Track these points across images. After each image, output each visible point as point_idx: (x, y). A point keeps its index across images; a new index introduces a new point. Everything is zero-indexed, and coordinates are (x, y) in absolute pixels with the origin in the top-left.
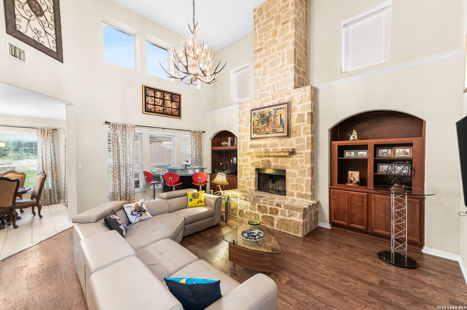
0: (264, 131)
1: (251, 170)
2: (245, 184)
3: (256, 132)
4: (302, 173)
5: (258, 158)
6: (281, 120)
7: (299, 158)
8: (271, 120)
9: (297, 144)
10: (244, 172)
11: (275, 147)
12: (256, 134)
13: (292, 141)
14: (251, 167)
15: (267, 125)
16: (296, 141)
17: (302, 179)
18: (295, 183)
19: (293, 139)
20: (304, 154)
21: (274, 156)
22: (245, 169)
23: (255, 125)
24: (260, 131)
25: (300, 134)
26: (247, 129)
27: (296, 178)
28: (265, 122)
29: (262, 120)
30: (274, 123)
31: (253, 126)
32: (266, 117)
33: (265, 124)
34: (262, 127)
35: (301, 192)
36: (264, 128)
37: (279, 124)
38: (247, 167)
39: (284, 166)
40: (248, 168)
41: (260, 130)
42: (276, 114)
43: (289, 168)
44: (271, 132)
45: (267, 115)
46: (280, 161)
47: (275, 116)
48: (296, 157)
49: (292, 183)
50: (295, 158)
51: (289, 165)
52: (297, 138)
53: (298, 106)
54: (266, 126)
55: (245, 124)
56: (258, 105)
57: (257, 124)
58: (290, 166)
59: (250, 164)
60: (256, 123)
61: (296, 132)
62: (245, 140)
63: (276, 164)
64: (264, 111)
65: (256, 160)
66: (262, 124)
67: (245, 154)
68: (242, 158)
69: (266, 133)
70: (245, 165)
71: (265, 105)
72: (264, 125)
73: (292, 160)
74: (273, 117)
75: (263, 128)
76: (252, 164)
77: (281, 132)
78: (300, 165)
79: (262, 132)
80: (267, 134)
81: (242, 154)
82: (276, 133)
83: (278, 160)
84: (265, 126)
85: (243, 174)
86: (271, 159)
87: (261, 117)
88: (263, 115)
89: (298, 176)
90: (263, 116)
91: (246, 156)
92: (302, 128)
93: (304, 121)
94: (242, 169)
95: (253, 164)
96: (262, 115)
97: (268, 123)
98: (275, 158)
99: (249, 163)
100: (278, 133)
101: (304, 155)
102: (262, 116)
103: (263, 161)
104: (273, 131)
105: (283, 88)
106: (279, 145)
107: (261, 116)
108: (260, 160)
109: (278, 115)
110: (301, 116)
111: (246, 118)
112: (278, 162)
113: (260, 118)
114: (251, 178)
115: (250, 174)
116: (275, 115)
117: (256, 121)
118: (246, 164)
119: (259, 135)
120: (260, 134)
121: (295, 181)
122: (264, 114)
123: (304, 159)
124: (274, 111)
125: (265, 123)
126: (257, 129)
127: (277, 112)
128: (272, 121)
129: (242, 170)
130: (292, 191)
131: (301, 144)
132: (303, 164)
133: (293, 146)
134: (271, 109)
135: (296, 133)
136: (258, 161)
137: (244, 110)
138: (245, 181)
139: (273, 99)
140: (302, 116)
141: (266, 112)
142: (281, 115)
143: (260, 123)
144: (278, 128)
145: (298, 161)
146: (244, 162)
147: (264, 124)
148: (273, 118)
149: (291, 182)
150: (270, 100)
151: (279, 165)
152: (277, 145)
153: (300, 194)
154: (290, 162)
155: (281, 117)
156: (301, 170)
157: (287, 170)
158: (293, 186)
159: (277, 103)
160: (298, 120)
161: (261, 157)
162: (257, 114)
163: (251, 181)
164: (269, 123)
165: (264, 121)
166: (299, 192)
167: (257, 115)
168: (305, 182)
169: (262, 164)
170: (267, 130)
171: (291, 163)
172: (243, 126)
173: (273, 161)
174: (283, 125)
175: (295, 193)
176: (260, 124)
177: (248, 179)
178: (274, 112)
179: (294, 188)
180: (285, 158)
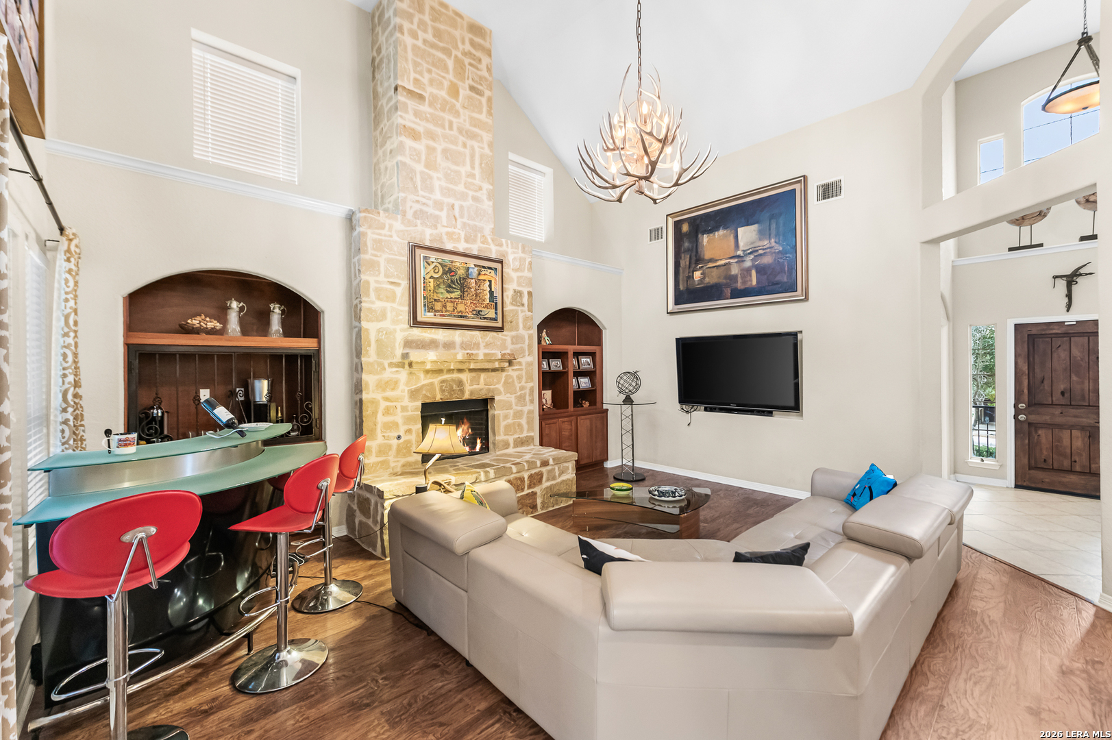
0: (454, 310)
1: (407, 411)
2: (390, 454)
3: (432, 308)
4: (521, 399)
5: (429, 375)
6: (491, 292)
7: (517, 373)
8: (470, 288)
9: (514, 346)
10: (381, 418)
11: (473, 348)
12: (432, 314)
13: (505, 340)
14: (406, 402)
15: (462, 297)
16: (512, 340)
17: (521, 411)
18: (510, 421)
19: (506, 336)
20: (524, 364)
21: (471, 370)
22: (387, 411)
23: (429, 288)
24: (445, 306)
25: (517, 329)
26: (394, 293)
27: (511, 412)
28: (455, 288)
29: (448, 280)
30: (477, 295)
31: (424, 290)
32: (457, 277)
33: (456, 293)
34: (447, 298)
35: (521, 436)
36: (452, 300)
37: (488, 301)
38: (394, 404)
39: (493, 390)
40: (398, 405)
41: (443, 306)
42: (481, 277)
43: (500, 393)
44: (470, 315)
45: (461, 272)
46: (485, 380)
47: (479, 282)
48: (513, 370)
49: (505, 423)
50: (511, 372)
51: (500, 387)
52: (514, 333)
53: (514, 275)
54: (457, 298)
55: (386, 276)
56: (428, 237)
57: (434, 287)
58: (502, 389)
59: (406, 394)
60: (432, 284)
61: (511, 322)
62: (386, 324)
63: (475, 387)
64: (452, 262)
65: (424, 380)
66: (448, 292)
67: (386, 366)
68: (377, 377)
69: (460, 314)
70: (387, 399)
71: (449, 247)
72: (453, 295)
73: (507, 376)
74: (473, 281)
75: (452, 302)
76: (412, 392)
77: (491, 319)
78: (518, 385)
79: (449, 311)
80: (461, 317)
81: (376, 367)
82: (481, 318)
83: (479, 378)
84: (455, 298)
85: (379, 427)
86: (465, 377)
87: (445, 273)
88: (450, 269)
89: (515, 407)
90: (449, 271)
91: (391, 372)
92: (521, 316)
93: (523, 305)
94: (377, 412)
95: (413, 394)
96: (447, 269)
97: (463, 292)
98: (474, 374)
99: (403, 390)
100: (485, 318)
101: (523, 367)
102: (447, 272)
103: (443, 381)
104: (474, 313)
105: (475, 223)
106: (482, 345)
107: (444, 270)
108: (436, 380)
109: (485, 280)
110: (519, 294)
111: (388, 261)
112: (479, 382)
113: (442, 275)
114: (409, 431)
115: (405, 423)
116: (480, 280)
117: (432, 280)
118: (389, 394)
119: (441, 315)
120: (443, 316)
121: (511, 418)
122: (453, 269)
123: (524, 374)
124: (476, 268)
125: (455, 290)
126: (435, 300)
127: (483, 273)
128: (473, 290)
129: (375, 413)
130: (505, 438)
131: (519, 346)
132: (523, 383)
133: (506, 349)
134: (471, 263)
135: (512, 324)
136: (432, 384)
137: (380, 234)
138: (390, 447)
139: (467, 241)
140: (521, 295)
141: (458, 264)
142: (490, 281)
143: (442, 286)
144: (486, 309)
145: (515, 377)
146: (384, 390)
147: (454, 292)
148: (474, 285)
149: (504, 420)
150: (458, 240)
151: (481, 390)
152: (477, 345)
153: (519, 440)
154: (503, 380)
155: (490, 286)
156: (519, 394)
157: (497, 398)
158: (507, 427)
159: (475, 253)
160: (514, 302)
161: (440, 373)
162: (433, 262)
163: (408, 442)
164: (466, 293)
165: (454, 286)
166: (516, 436)
167: (435, 264)
168: (525, 416)
169: (442, 391)
170: (461, 307)
171: (505, 383)
172: (377, 282)
173: (469, 381)
174: (496, 304)
175: (511, 440)
176: (441, 290)
177: (399, 437)
178: (477, 272)
179: (510, 431)
180: (493, 373)
